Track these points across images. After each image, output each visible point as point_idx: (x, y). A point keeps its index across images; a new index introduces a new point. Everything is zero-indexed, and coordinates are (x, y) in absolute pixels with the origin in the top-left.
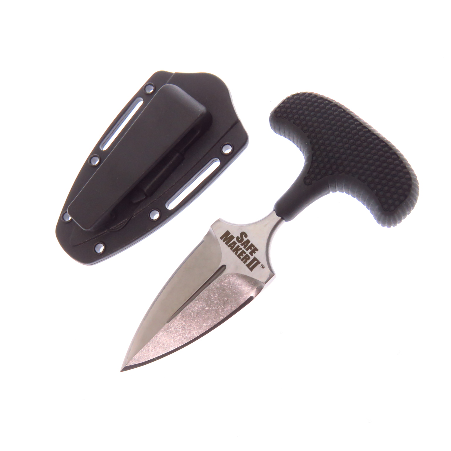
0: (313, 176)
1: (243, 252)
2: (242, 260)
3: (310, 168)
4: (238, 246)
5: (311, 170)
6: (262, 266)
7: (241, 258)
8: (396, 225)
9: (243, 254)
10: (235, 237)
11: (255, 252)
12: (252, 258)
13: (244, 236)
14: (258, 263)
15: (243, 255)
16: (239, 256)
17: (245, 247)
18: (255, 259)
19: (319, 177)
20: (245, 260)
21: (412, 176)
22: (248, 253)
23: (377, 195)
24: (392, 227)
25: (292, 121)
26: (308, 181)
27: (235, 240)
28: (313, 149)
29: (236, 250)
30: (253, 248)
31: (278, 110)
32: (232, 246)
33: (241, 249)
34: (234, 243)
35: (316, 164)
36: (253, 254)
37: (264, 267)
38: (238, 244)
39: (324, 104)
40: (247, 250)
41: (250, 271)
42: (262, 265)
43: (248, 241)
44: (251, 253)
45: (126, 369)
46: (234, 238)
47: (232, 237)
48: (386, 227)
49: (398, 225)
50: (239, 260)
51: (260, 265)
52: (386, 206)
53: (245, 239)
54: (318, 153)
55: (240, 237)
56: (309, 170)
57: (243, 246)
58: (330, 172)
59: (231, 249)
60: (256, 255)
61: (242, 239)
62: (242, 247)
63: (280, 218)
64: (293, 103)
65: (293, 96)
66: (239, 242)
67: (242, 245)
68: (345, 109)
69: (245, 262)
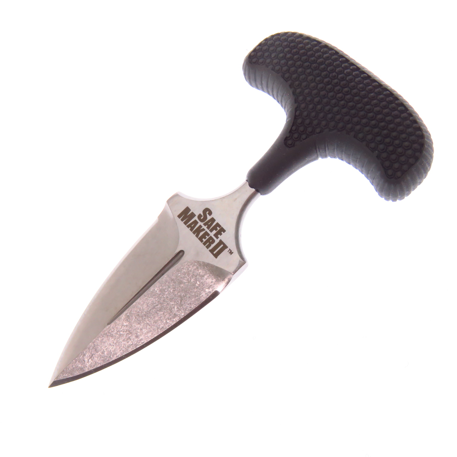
0: (296, 135)
1: (207, 234)
2: (204, 244)
3: (293, 126)
4: (200, 226)
5: (294, 128)
6: (230, 251)
7: (203, 241)
8: (404, 198)
9: (207, 236)
10: (197, 214)
11: (222, 234)
12: (217, 241)
13: (208, 213)
14: (225, 247)
15: (205, 238)
16: (201, 239)
18: (221, 242)
19: (304, 136)
20: (208, 243)
21: (424, 133)
22: (212, 234)
23: (378, 157)
24: (398, 201)
25: (271, 67)
26: (290, 142)
27: (196, 218)
28: (296, 101)
29: (197, 232)
30: (218, 228)
31: (253, 54)
32: (192, 226)
33: (204, 230)
34: (196, 222)
36: (219, 236)
37: (233, 253)
38: (200, 223)
39: (312, 45)
40: (211, 231)
41: (215, 258)
42: (230, 250)
43: (213, 220)
44: (216, 235)
45: (55, 383)
46: (195, 215)
47: (193, 215)
48: (390, 201)
49: (407, 198)
50: (201, 244)
51: (227, 250)
52: (390, 172)
53: (209, 218)
54: (303, 106)
55: (202, 214)
56: (291, 128)
57: (207, 226)
58: (318, 130)
59: (191, 230)
60: (223, 237)
61: (205, 217)
62: (205, 227)
63: (253, 190)
64: (272, 45)
65: (272, 36)
66: (202, 221)
67: (205, 225)
68: (338, 51)
69: (208, 247)
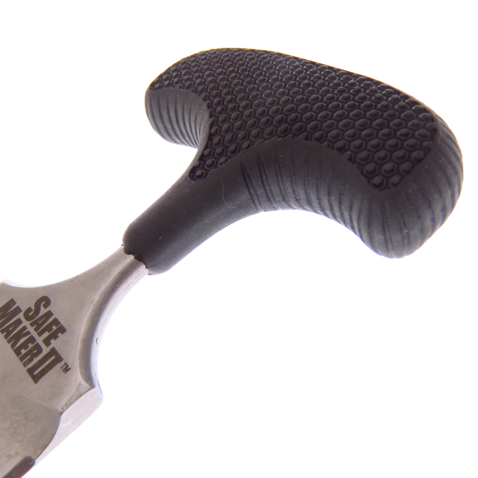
2: (21, 359)
3: (205, 149)
4: (25, 328)
6: (65, 366)
7: (21, 353)
9: (30, 344)
10: (24, 309)
11: (58, 337)
12: (46, 350)
13: (43, 305)
14: (59, 359)
15: (26, 348)
16: (18, 351)
17: (36, 330)
18: (53, 352)
19: (222, 160)
20: (29, 356)
22: (40, 340)
23: (352, 160)
25: (178, 86)
26: (198, 173)
27: (21, 316)
29: (15, 339)
30: (54, 328)
32: (10, 329)
33: (29, 333)
35: (216, 140)
36: (52, 341)
37: (70, 369)
38: (26, 323)
40: (40, 334)
41: (33, 383)
42: (66, 364)
43: (50, 314)
44: (47, 342)
46: (21, 311)
47: (18, 310)
50: (16, 359)
51: (62, 364)
53: (43, 311)
55: (33, 308)
56: (203, 153)
57: (35, 326)
58: (245, 145)
59: (6, 337)
61: (37, 312)
62: (31, 329)
63: (131, 258)
66: (28, 318)
67: (32, 325)
69: (25, 365)
